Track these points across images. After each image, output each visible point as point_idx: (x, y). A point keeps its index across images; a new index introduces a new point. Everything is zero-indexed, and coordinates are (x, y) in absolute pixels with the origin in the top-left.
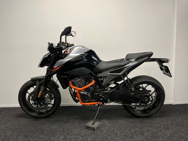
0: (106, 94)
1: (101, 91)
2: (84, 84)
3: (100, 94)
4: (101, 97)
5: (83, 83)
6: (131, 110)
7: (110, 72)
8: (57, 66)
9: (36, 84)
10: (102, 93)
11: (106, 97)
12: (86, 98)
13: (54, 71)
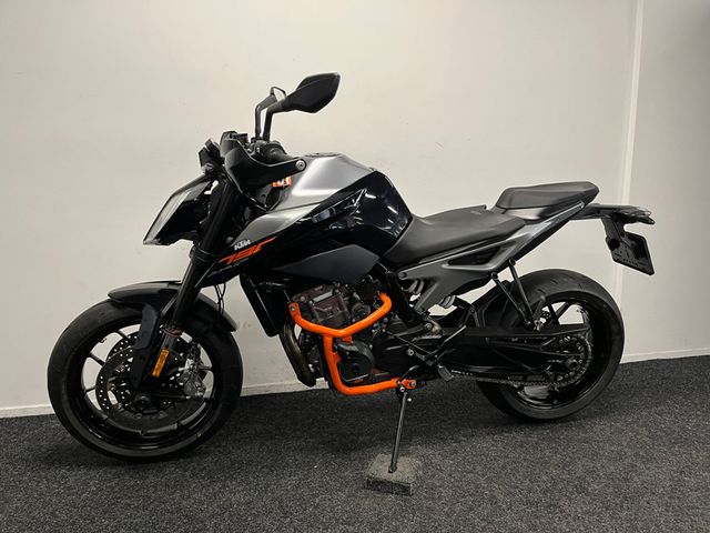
0: (431, 345)
1: (414, 335)
2: (346, 310)
3: (407, 348)
4: (414, 360)
5: (341, 308)
6: (510, 398)
7: (451, 262)
8: (249, 242)
9: (141, 317)
10: (416, 343)
11: (432, 358)
12: (357, 368)
13: (232, 264)
